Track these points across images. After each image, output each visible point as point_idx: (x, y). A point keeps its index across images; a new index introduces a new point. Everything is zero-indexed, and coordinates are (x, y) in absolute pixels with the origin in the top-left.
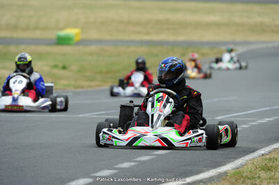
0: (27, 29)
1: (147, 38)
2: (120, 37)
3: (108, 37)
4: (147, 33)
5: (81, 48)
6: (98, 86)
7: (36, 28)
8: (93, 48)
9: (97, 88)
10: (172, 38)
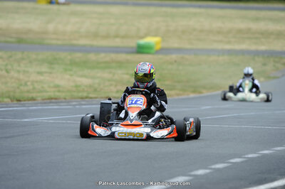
0: (107, 37)
1: (228, 47)
2: (200, 46)
3: (188, 46)
4: (229, 42)
5: (160, 56)
6: (178, 95)
7: (117, 36)
8: (174, 57)
9: (177, 97)
10: (253, 47)
